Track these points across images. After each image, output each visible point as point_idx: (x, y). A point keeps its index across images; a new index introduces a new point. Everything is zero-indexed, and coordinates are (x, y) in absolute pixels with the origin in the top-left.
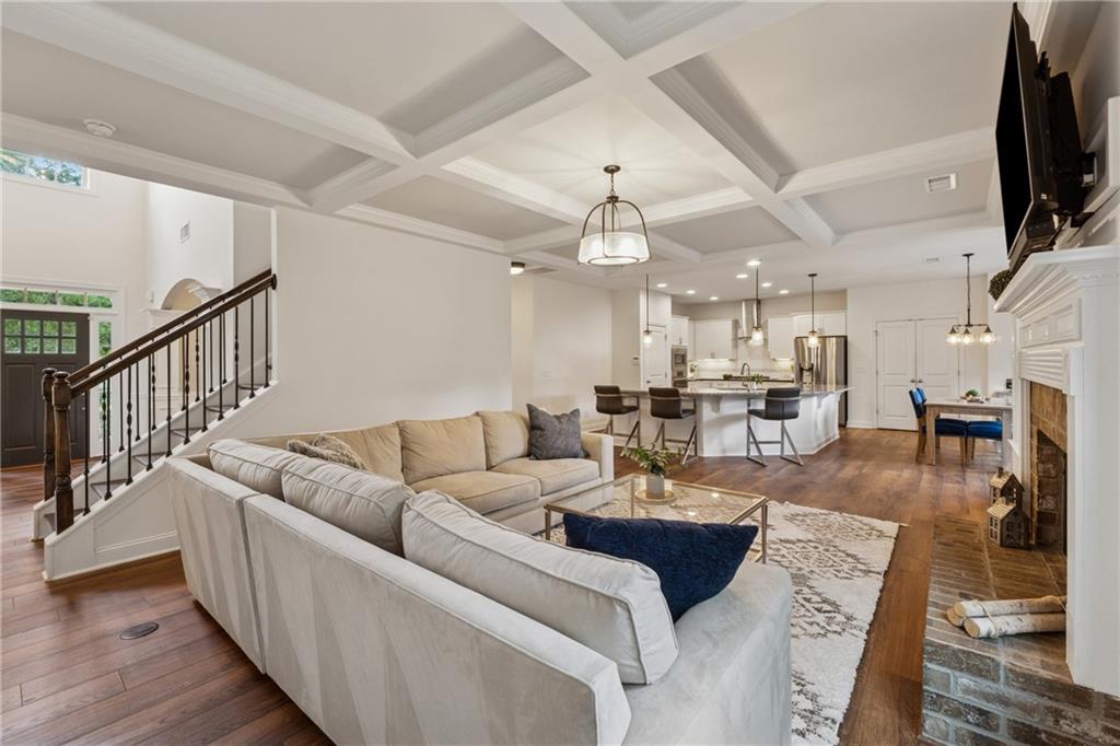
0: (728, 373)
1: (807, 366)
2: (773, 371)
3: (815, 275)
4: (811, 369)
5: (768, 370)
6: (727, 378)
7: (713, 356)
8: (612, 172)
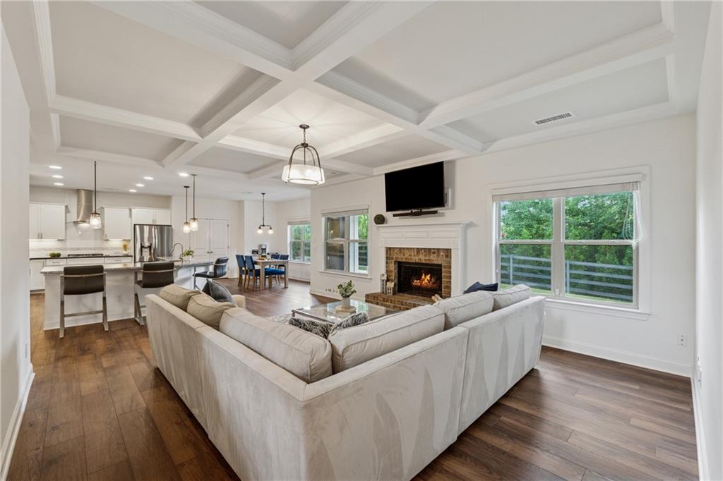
0: (56, 252)
1: (147, 244)
2: (107, 249)
3: (188, 187)
4: (150, 247)
5: (99, 249)
6: (55, 256)
7: (40, 236)
8: (304, 128)
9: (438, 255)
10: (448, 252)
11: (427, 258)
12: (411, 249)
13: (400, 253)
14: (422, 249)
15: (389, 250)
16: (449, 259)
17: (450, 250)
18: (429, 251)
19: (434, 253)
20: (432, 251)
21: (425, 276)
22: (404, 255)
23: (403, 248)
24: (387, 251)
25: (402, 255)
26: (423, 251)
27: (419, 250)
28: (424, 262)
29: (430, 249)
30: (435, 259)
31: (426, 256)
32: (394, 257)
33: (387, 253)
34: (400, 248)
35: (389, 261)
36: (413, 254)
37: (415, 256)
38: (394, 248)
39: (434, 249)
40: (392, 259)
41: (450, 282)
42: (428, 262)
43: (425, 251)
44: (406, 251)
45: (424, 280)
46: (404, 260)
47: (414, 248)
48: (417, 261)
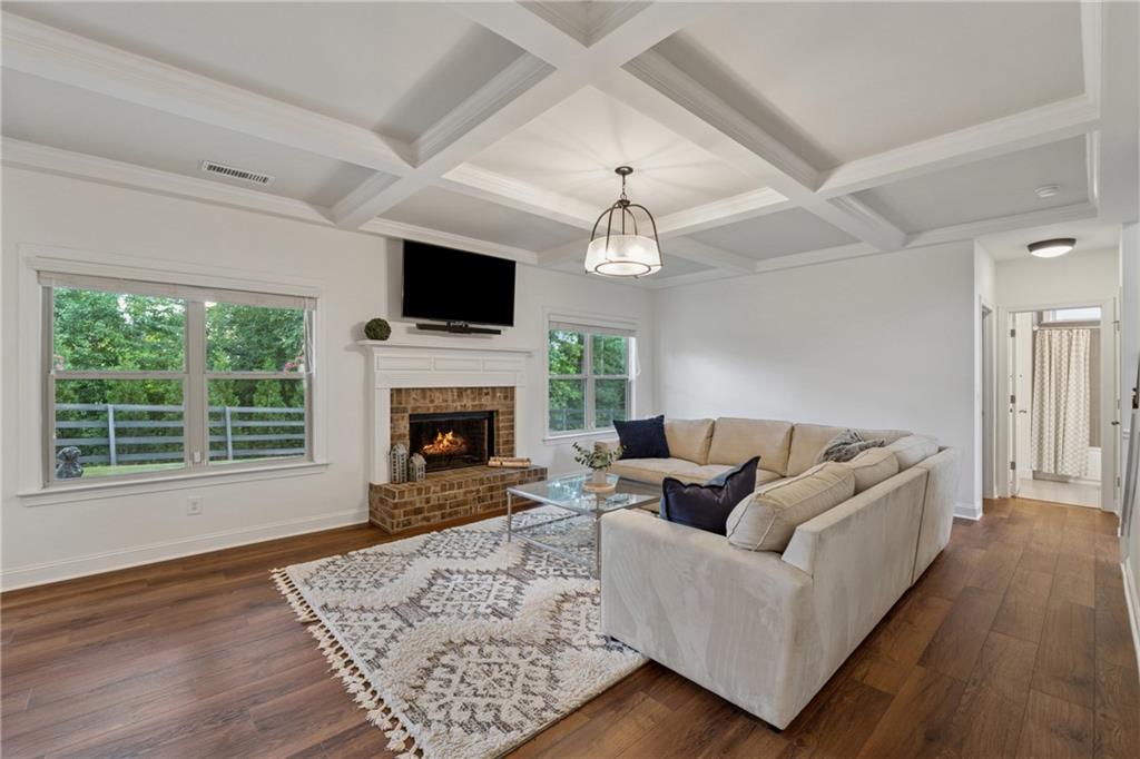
8: (624, 174)
9: (494, 397)
10: (509, 393)
11: (476, 403)
12: (446, 389)
13: (424, 398)
14: (467, 389)
15: (397, 393)
16: (508, 402)
17: (513, 388)
18: (479, 392)
19: (487, 394)
20: (485, 391)
21: (444, 435)
22: (432, 401)
23: (430, 389)
24: (392, 395)
25: (427, 401)
26: (469, 391)
27: (461, 391)
28: (470, 410)
29: (481, 388)
30: (488, 404)
31: (474, 399)
32: (409, 407)
33: (392, 401)
34: (423, 390)
35: (396, 416)
36: (450, 398)
37: (453, 401)
38: (407, 390)
39: (487, 388)
40: (405, 410)
41: (513, 434)
42: (477, 409)
43: (473, 393)
44: (437, 394)
45: (441, 442)
46: (431, 411)
47: (452, 388)
48: (459, 409)
